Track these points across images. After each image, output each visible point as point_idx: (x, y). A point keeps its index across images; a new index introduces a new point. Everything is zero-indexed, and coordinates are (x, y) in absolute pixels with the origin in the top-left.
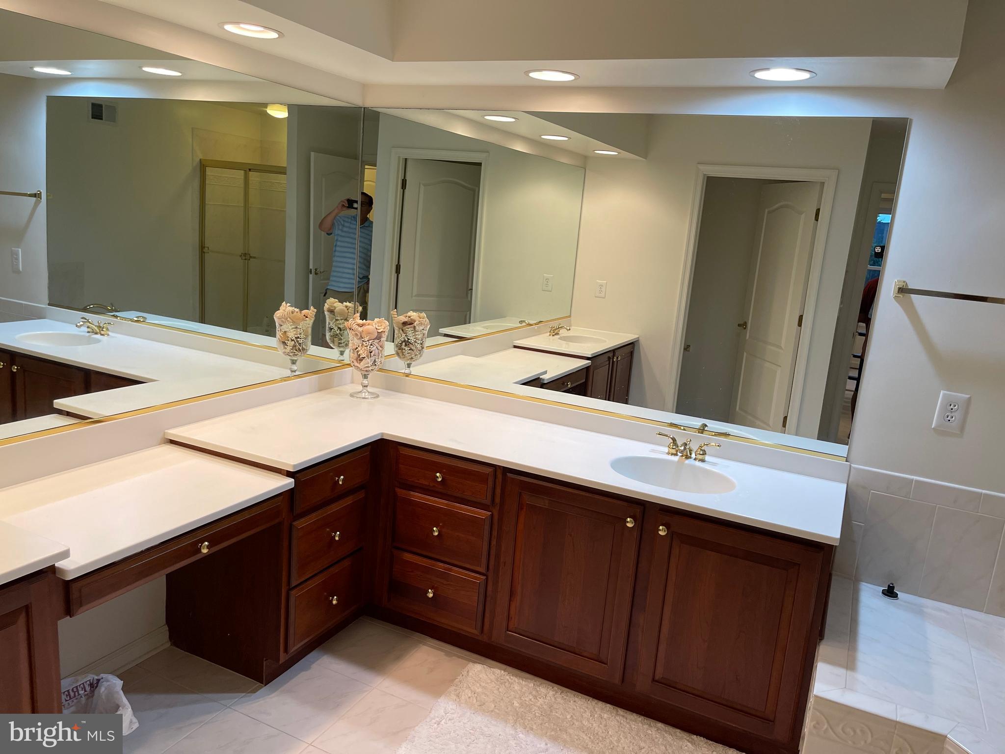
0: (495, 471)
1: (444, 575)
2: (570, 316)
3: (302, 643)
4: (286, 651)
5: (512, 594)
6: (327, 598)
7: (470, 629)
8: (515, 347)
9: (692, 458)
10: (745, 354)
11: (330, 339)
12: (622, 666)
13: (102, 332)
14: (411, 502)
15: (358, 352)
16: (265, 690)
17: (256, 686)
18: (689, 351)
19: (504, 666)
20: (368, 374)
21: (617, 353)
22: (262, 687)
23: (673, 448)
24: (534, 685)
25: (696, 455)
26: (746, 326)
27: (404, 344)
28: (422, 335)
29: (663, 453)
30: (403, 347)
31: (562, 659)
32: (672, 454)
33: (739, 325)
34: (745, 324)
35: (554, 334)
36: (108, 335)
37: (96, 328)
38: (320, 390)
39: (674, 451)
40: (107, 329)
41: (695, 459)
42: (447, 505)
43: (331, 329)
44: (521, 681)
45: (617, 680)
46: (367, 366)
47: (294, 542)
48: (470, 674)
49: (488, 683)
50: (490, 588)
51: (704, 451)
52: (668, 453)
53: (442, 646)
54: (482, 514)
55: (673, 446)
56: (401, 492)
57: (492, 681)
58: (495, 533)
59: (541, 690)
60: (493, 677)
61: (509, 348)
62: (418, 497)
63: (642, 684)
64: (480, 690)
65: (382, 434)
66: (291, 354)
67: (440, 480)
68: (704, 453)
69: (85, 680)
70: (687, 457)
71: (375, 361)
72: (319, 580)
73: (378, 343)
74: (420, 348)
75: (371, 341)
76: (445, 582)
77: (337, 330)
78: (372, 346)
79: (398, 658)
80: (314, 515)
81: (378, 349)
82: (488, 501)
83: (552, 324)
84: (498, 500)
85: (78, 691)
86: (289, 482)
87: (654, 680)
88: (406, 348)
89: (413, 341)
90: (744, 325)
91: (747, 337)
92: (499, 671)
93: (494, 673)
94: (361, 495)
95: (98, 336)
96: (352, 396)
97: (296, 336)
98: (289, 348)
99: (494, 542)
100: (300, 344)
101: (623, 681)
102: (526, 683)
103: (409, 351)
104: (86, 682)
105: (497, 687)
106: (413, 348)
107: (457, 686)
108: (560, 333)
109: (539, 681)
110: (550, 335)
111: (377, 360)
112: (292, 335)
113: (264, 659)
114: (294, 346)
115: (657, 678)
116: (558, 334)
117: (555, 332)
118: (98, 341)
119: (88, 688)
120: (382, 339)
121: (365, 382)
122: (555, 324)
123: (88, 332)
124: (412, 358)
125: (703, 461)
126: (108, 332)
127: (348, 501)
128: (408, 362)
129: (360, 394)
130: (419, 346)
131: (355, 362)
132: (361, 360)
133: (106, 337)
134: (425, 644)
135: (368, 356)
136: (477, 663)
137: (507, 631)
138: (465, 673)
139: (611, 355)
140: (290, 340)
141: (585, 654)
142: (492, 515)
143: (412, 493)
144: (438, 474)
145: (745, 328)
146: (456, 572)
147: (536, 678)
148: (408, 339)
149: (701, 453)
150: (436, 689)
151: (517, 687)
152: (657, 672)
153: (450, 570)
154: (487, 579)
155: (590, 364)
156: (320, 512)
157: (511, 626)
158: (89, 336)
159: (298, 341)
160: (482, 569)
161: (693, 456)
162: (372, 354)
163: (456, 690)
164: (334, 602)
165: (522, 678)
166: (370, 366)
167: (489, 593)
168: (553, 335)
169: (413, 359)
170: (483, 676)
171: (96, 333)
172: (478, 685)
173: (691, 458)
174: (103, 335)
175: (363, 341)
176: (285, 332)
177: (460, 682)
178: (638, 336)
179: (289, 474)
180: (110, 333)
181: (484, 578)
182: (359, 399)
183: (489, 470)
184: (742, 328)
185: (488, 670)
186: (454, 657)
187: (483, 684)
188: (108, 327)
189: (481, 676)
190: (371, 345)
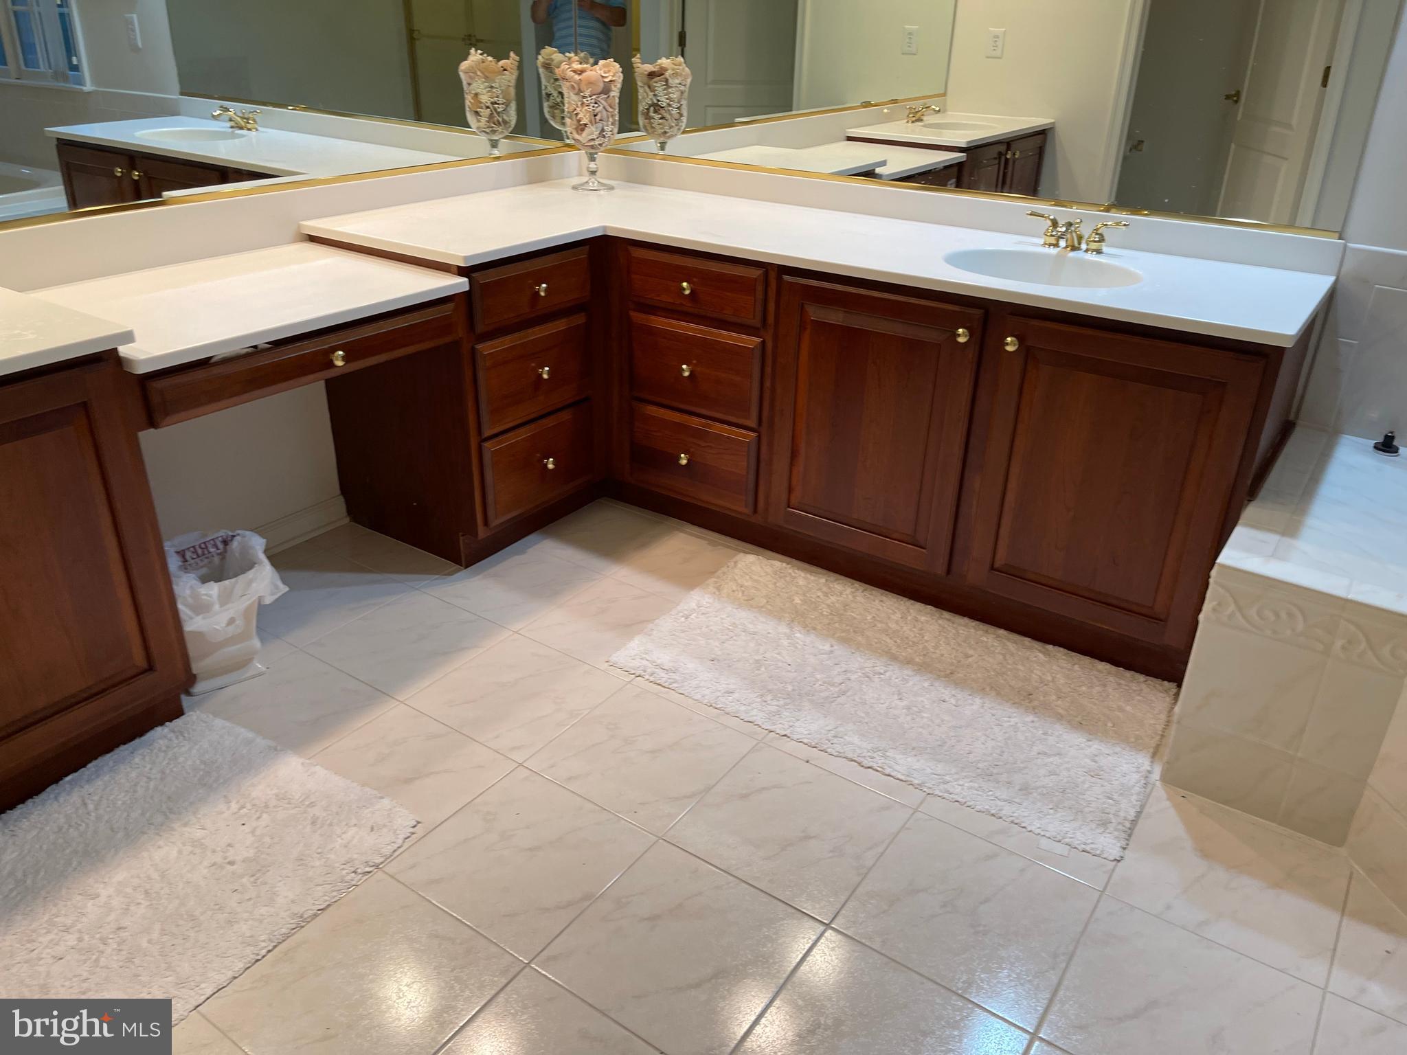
0: (766, 274)
1: (700, 434)
2: (944, 95)
3: (509, 516)
4: (486, 523)
5: (794, 454)
6: (541, 460)
7: (739, 506)
8: (850, 139)
9: (1081, 250)
10: (1233, 146)
11: (549, 112)
12: (948, 551)
13: (249, 126)
14: (651, 331)
15: (577, 114)
16: (464, 573)
17: (451, 569)
18: (1140, 150)
19: (789, 559)
20: (596, 154)
21: (1013, 146)
22: (459, 571)
23: (1052, 236)
24: (827, 580)
25: (1088, 245)
26: (1238, 98)
27: (652, 109)
28: (679, 93)
29: (1035, 245)
30: (652, 114)
31: (863, 544)
32: (1050, 245)
33: (1228, 97)
34: (1238, 94)
35: (914, 119)
36: (257, 130)
37: (239, 119)
38: (530, 183)
39: (1052, 240)
40: (254, 120)
41: (1087, 251)
42: (700, 331)
43: (549, 95)
44: (808, 576)
45: (940, 569)
46: (591, 137)
47: (481, 375)
48: (739, 566)
49: (761, 576)
50: (764, 448)
51: (1101, 235)
52: (1045, 244)
53: (706, 535)
54: (751, 341)
55: (1052, 231)
56: (638, 317)
57: (767, 574)
58: (768, 370)
59: (836, 586)
60: (769, 570)
61: (837, 140)
62: (660, 323)
63: (974, 573)
64: (749, 583)
65: (605, 228)
66: (488, 130)
67: (687, 292)
68: (1102, 240)
69: (216, 535)
70: (1074, 248)
71: (603, 130)
72: (524, 434)
73: (606, 101)
74: (677, 116)
75: (594, 97)
76: (703, 444)
77: (558, 97)
78: (596, 105)
79: (644, 545)
80: (507, 338)
81: (607, 111)
82: (757, 322)
83: (913, 104)
84: (771, 319)
85: (207, 547)
86: (459, 284)
87: (992, 568)
88: (657, 116)
89: (665, 104)
90: (1234, 98)
91: (1239, 118)
92: (779, 563)
93: (772, 566)
94: (580, 319)
95: (244, 132)
96: (575, 188)
97: (492, 100)
98: (484, 120)
99: (768, 384)
100: (498, 113)
101: (949, 572)
102: (816, 578)
103: (661, 121)
104: (217, 538)
105: (775, 581)
106: (665, 115)
107: (718, 577)
108: (925, 118)
109: (833, 576)
110: (908, 122)
111: (605, 128)
112: (485, 98)
113: (461, 534)
114: (491, 116)
115: (997, 565)
116: (922, 120)
117: (916, 117)
118: (243, 136)
119: (221, 546)
120: (612, 94)
121: (593, 166)
122: (918, 105)
123: (232, 127)
124: (665, 133)
125: (1099, 252)
126: (256, 126)
127: (560, 325)
128: (662, 140)
129: (586, 185)
130: (674, 112)
131: (574, 133)
132: (583, 130)
133: (254, 133)
134: (682, 531)
135: (591, 122)
136: (750, 553)
137: (789, 507)
138: (731, 564)
139: (1002, 148)
140: (484, 107)
141: (895, 536)
142: (763, 342)
143: (653, 317)
144: (685, 284)
145: (1236, 102)
146: (717, 428)
147: (831, 574)
148: (659, 101)
149: (1097, 239)
150: (689, 581)
151: (801, 582)
152: (998, 556)
153: (709, 426)
154: (759, 437)
155: (965, 159)
156: (518, 335)
157: (794, 501)
158: (233, 132)
159: (495, 110)
160: (752, 423)
161: (1084, 246)
162: (598, 118)
163: (716, 582)
164: (551, 466)
165: (811, 572)
166: (595, 137)
167: (764, 456)
168: (913, 122)
169: (668, 135)
170: (756, 568)
171: (241, 128)
172: (748, 577)
173: (1079, 249)
174: (249, 129)
175: (584, 97)
176: (476, 95)
177: (724, 573)
178: (1052, 121)
179: (461, 271)
180: (259, 128)
181: (755, 435)
182: (586, 192)
183: (756, 273)
184: (1231, 101)
185: (765, 561)
186: (720, 547)
187: (756, 577)
188: (255, 117)
189: (753, 568)
190: (596, 103)
